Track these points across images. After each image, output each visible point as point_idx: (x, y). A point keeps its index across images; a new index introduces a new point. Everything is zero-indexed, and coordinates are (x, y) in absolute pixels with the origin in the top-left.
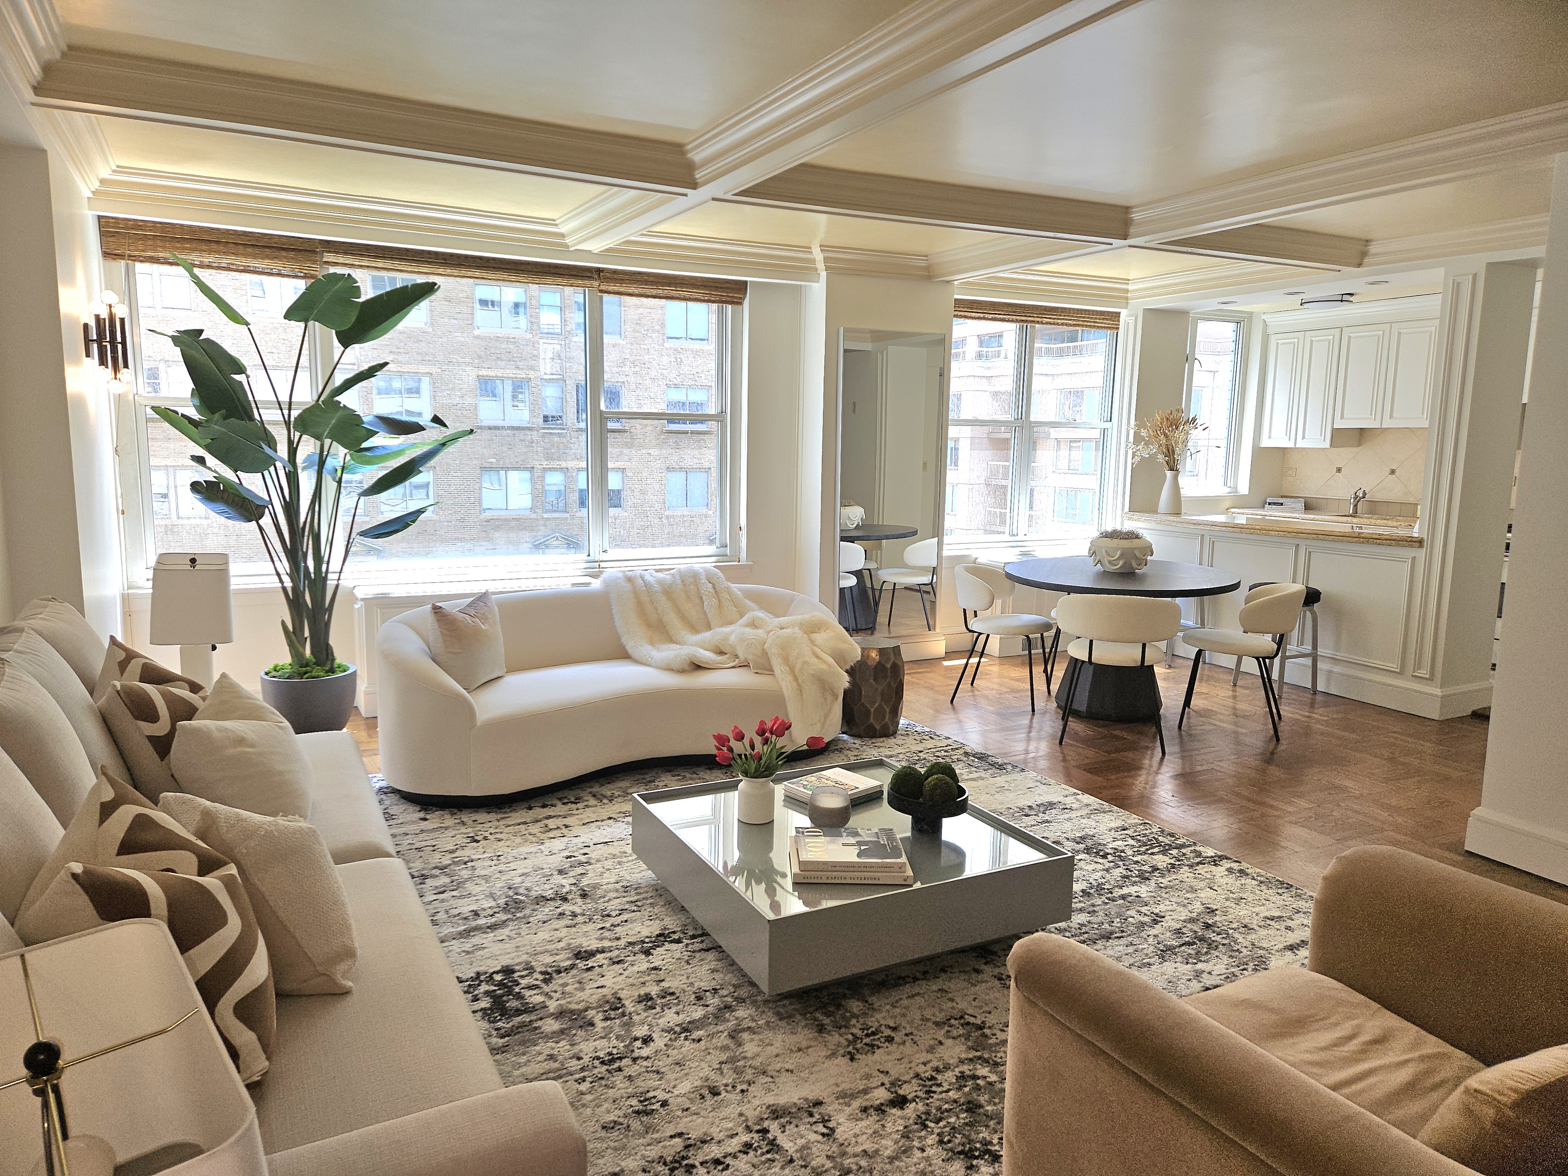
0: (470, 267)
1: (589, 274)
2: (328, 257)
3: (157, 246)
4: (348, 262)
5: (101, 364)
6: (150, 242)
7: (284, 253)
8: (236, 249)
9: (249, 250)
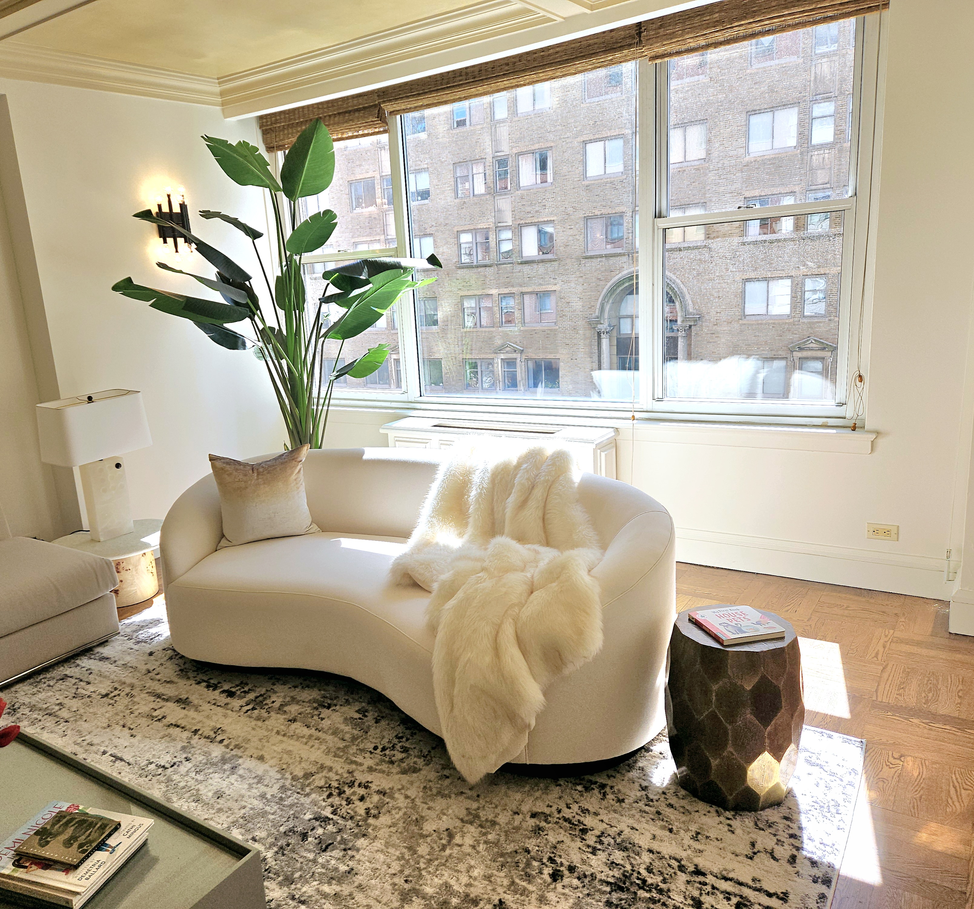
2: (388, 108)
3: (288, 134)
4: (403, 107)
5: (165, 242)
6: (286, 132)
7: (357, 114)
8: (329, 120)
9: (336, 119)
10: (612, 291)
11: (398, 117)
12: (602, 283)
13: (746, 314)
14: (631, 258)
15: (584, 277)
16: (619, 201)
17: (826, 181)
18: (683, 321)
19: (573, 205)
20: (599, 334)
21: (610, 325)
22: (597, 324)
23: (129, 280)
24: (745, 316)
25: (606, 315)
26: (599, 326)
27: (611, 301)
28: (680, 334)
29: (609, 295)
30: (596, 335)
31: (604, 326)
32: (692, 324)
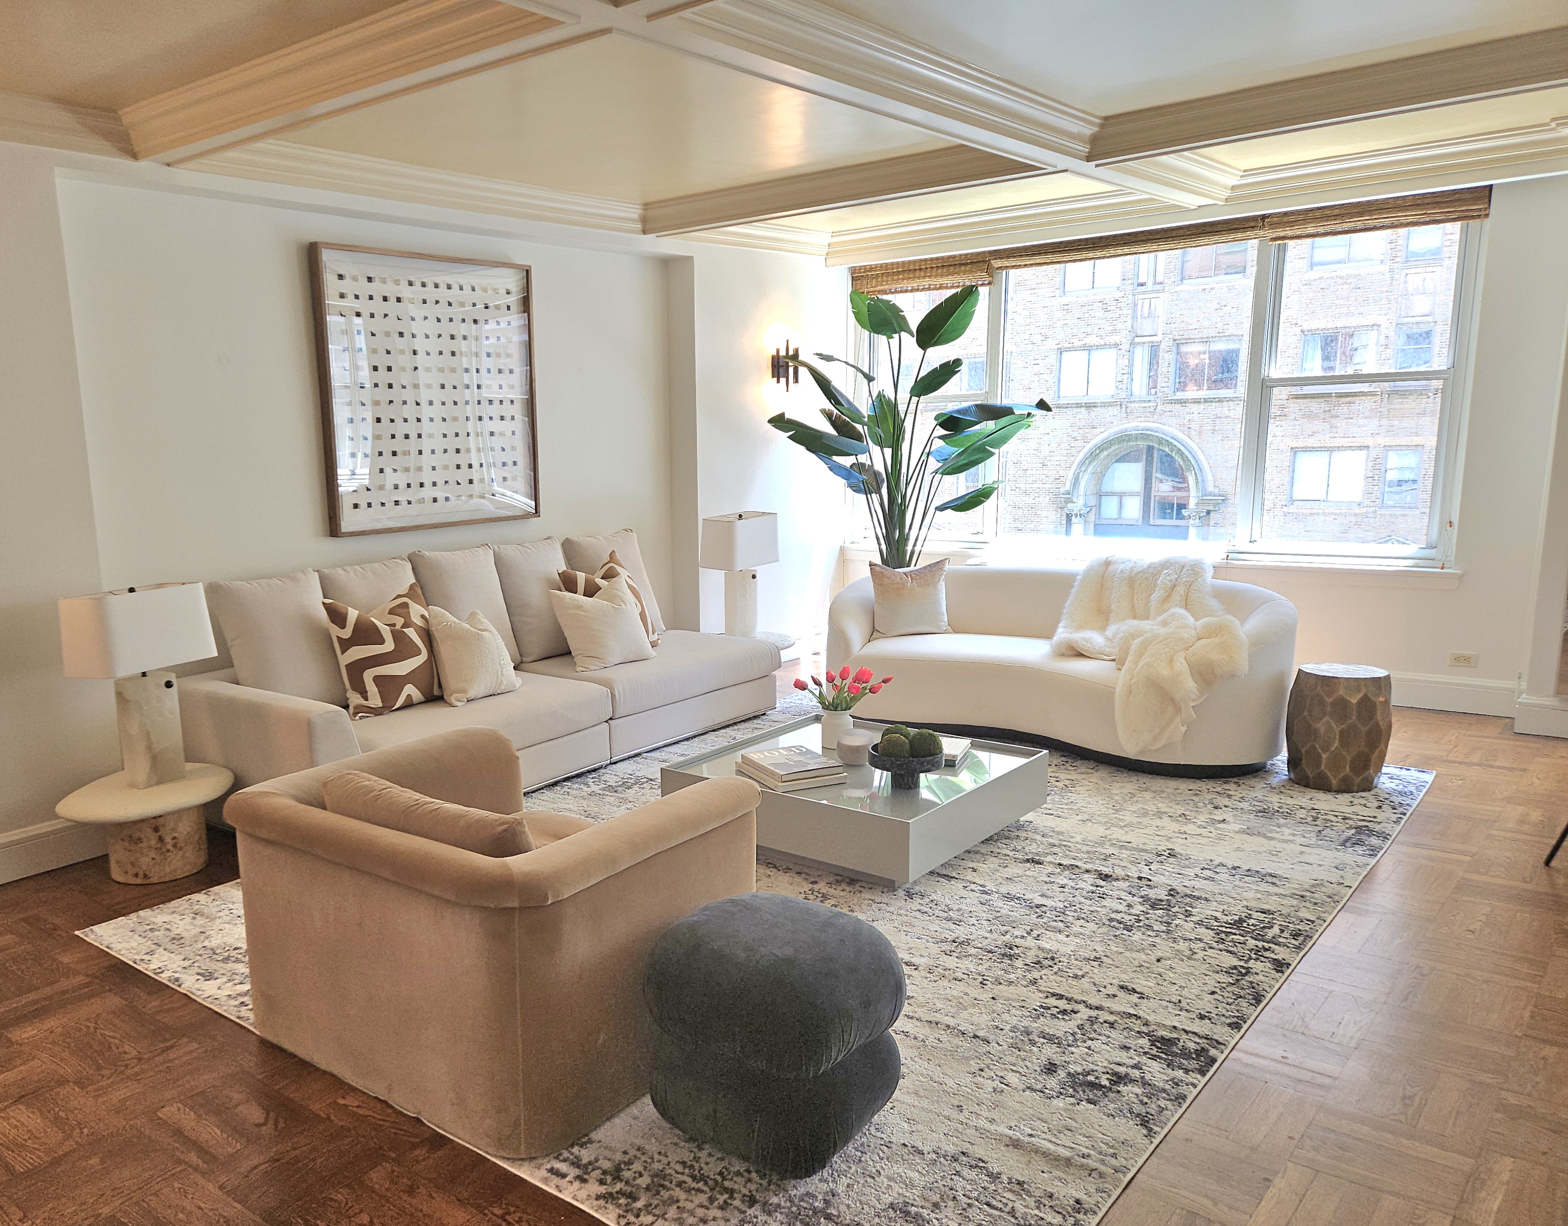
0: (1117, 245)
1: (1253, 224)
2: (997, 263)
3: (883, 281)
4: (1013, 264)
5: (778, 382)
6: (880, 279)
7: (963, 268)
8: (931, 272)
9: (939, 271)
10: (1093, 456)
11: (1004, 272)
12: (1079, 444)
13: (1294, 498)
14: (1124, 409)
15: (1051, 434)
16: (1111, 328)
17: (1426, 312)
18: (1197, 504)
19: (1043, 331)
20: (1069, 517)
21: (1085, 505)
22: (1067, 503)
23: (782, 415)
24: (1292, 501)
25: (1082, 489)
26: (1070, 505)
27: (1089, 470)
28: (1191, 522)
29: (1087, 461)
30: (1064, 517)
31: (1078, 505)
32: (1211, 508)
